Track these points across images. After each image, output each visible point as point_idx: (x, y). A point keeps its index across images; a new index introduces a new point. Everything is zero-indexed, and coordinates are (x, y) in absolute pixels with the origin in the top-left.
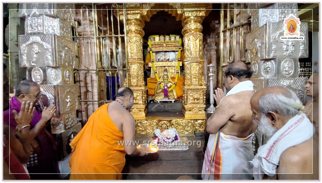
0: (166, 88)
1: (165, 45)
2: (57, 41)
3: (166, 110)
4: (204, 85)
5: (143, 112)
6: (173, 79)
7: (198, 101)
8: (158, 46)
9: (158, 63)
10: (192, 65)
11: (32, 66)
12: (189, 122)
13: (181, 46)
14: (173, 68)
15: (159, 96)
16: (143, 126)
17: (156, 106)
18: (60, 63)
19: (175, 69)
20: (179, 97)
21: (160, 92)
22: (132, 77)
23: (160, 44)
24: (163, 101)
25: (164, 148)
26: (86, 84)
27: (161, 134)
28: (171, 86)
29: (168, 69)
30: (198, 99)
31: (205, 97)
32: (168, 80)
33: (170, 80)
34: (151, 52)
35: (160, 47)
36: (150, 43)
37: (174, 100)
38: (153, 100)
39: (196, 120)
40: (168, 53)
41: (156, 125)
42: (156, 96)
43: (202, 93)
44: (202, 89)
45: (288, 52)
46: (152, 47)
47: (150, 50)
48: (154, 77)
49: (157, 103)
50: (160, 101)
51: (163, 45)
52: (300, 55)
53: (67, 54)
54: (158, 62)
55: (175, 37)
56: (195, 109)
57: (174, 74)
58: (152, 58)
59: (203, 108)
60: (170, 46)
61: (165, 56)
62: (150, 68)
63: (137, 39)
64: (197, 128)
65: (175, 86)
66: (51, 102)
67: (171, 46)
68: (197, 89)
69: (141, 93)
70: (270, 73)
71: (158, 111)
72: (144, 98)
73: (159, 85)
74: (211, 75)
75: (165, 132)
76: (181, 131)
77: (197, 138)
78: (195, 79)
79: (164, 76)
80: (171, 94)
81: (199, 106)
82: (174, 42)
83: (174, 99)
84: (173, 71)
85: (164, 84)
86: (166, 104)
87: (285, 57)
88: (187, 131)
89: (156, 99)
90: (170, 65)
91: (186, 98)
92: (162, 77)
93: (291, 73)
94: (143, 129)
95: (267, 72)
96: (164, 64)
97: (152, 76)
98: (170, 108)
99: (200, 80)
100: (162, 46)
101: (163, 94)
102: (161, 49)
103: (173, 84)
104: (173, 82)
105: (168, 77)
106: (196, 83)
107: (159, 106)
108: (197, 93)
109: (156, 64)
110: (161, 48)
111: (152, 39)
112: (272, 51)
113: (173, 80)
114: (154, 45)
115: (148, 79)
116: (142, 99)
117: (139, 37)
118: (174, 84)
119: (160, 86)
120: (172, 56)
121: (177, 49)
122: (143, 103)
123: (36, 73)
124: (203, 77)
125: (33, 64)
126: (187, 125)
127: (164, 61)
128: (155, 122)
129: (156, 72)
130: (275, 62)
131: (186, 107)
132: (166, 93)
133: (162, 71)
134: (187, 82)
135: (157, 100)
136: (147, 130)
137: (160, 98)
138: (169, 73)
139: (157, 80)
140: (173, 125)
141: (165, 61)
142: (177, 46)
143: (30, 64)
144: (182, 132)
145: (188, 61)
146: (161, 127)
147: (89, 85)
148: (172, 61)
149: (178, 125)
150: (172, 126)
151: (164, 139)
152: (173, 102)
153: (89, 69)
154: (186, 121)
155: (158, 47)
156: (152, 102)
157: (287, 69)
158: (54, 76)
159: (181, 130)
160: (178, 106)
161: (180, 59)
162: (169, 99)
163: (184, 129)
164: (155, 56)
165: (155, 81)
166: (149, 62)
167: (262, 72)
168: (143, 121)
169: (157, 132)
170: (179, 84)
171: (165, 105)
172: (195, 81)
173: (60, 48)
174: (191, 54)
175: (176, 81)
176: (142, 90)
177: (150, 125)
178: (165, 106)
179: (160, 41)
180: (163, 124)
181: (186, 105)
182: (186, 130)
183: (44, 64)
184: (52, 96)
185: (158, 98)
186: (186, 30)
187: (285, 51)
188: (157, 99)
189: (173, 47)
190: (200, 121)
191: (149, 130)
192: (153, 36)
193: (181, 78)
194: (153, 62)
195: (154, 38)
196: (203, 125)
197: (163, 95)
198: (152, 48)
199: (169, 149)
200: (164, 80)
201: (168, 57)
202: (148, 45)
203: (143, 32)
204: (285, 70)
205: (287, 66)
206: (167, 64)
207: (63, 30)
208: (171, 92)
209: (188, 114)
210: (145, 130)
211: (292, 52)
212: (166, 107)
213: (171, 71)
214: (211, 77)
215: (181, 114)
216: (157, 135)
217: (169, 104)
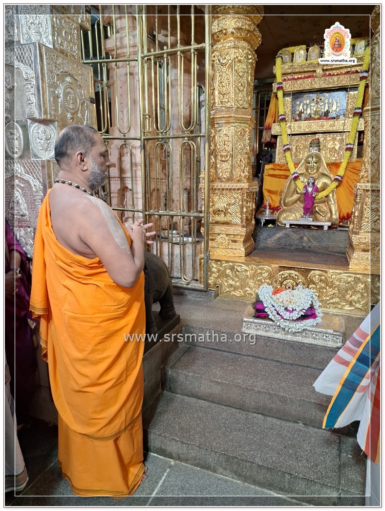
0: (310, 189)
1: (319, 71)
2: (47, 59)
3: (304, 247)
5: (242, 245)
6: (334, 168)
8: (299, 76)
9: (298, 123)
12: (358, 280)
13: (366, 72)
14: (338, 138)
15: (290, 211)
16: (237, 276)
17: (279, 234)
18: (53, 113)
19: (342, 141)
20: (345, 215)
21: (296, 202)
22: (222, 156)
23: (306, 69)
24: (299, 223)
25: (276, 332)
26: (122, 171)
27: (273, 296)
28: (325, 187)
29: (321, 140)
32: (318, 170)
33: (324, 169)
34: (280, 94)
35: (305, 78)
36: (278, 69)
37: (329, 224)
38: (273, 222)
40: (327, 95)
41: (270, 279)
42: (284, 211)
46: (285, 80)
47: (278, 89)
48: (283, 161)
49: (284, 227)
50: (291, 225)
51: (315, 71)
53: (69, 93)
54: (296, 120)
55: (353, 46)
57: (338, 154)
58: (281, 111)
60: (334, 75)
61: (317, 103)
63: (238, 55)
65: (337, 187)
66: (38, 197)
67: (337, 75)
69: (240, 197)
71: (282, 248)
72: (245, 210)
73: (293, 182)
75: (284, 295)
76: (334, 300)
79: (310, 159)
80: (324, 207)
83: (329, 221)
84: (337, 146)
85: (306, 180)
86: (307, 232)
88: (351, 304)
89: (281, 219)
90: (331, 129)
92: (303, 161)
94: (238, 284)
96: (315, 126)
97: (277, 160)
98: (315, 244)
100: (313, 76)
101: (300, 206)
102: (307, 84)
103: (332, 182)
104: (332, 176)
105: (319, 160)
107: (287, 236)
109: (290, 127)
110: (309, 80)
111: (287, 58)
113: (334, 170)
114: (290, 74)
115: (267, 167)
116: (242, 213)
117: (244, 48)
118: (336, 180)
119: (296, 186)
120: (338, 102)
121: (354, 79)
127: (313, 119)
128: (267, 271)
129: (289, 149)
131: (355, 239)
132: (309, 204)
133: (305, 147)
135: (284, 222)
136: (247, 289)
137: (293, 216)
138: (323, 152)
139: (289, 170)
140: (314, 283)
141: (317, 117)
142: (357, 71)
144: (337, 303)
146: (281, 283)
148: (337, 118)
149: (327, 284)
150: (310, 286)
151: (278, 309)
152: (326, 228)
153: (126, 137)
154: (350, 277)
155: (301, 78)
156: (270, 225)
158: (42, 142)
159: (332, 298)
160: (338, 240)
161: (359, 111)
162: (316, 219)
163: (343, 297)
164: (289, 105)
165: (283, 173)
166: (274, 122)
168: (239, 266)
169: (265, 293)
170: (350, 182)
171: (301, 235)
173: (53, 78)
175: (341, 172)
176: (242, 189)
177: (253, 276)
178: (302, 238)
179: (308, 62)
180: (286, 279)
181: (357, 233)
182: (346, 301)
183: (24, 113)
184: (38, 183)
185: (288, 216)
188: (285, 219)
189: (342, 77)
191: (251, 289)
192: (291, 49)
194: (284, 120)
195: (293, 54)
197: (302, 209)
198: (284, 83)
199: (289, 337)
200: (307, 170)
201: (327, 105)
202: (274, 76)
203: (258, 33)
206: (322, 126)
207: (59, 34)
208: (324, 202)
209: (358, 260)
210: (242, 287)
212: (305, 238)
213: (330, 145)
215: (341, 259)
216: (261, 298)
217: (315, 233)
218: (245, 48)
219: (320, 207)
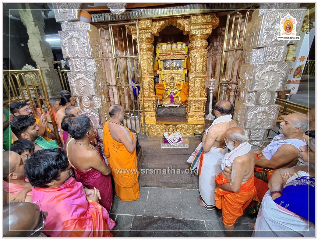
0: (172, 94)
1: (172, 53)
3: (172, 114)
4: (205, 97)
5: (154, 118)
6: (178, 86)
7: (199, 110)
8: (165, 54)
9: (166, 71)
10: (196, 80)
11: (81, 95)
12: (190, 126)
13: (187, 55)
14: (179, 76)
15: (166, 101)
16: (154, 129)
17: (164, 110)
18: (99, 93)
19: (180, 76)
21: (167, 98)
22: (145, 90)
23: (167, 52)
24: (170, 106)
25: (171, 146)
27: (169, 136)
28: (176, 93)
30: (198, 108)
31: (205, 107)
32: (174, 87)
33: (176, 87)
34: (159, 61)
35: (167, 55)
36: (158, 51)
37: (179, 105)
38: (161, 105)
39: (197, 125)
40: (174, 61)
41: (165, 128)
42: (164, 101)
43: (203, 103)
44: (203, 100)
45: (268, 87)
46: (160, 55)
47: (158, 59)
48: (162, 84)
51: (170, 53)
52: (277, 89)
53: (102, 84)
54: (165, 69)
55: (182, 45)
56: (196, 116)
57: (180, 81)
58: (160, 67)
59: (203, 115)
60: (176, 55)
61: (171, 64)
62: (158, 75)
63: (148, 56)
64: (196, 131)
67: (178, 55)
68: (199, 100)
69: (153, 103)
70: (252, 101)
71: (165, 115)
72: (155, 107)
73: (166, 92)
74: (212, 89)
75: (172, 136)
77: (196, 138)
78: (197, 92)
79: (171, 84)
81: (199, 113)
82: (181, 50)
84: (179, 79)
85: (170, 91)
86: (172, 109)
87: (264, 91)
88: (189, 133)
89: (163, 104)
90: (177, 73)
91: (189, 107)
92: (169, 84)
93: (267, 102)
94: (155, 131)
95: (249, 100)
96: (171, 71)
97: (159, 83)
98: (175, 112)
99: (201, 92)
100: (169, 55)
101: (169, 100)
102: (168, 57)
103: (179, 91)
104: (178, 89)
105: (174, 84)
106: (199, 95)
107: (166, 110)
108: (199, 103)
109: (163, 72)
110: (168, 56)
111: (160, 47)
112: (255, 86)
114: (162, 53)
116: (154, 107)
118: (180, 90)
120: (178, 63)
121: (183, 57)
122: (154, 110)
123: (85, 100)
124: (204, 90)
125: (82, 94)
126: (189, 129)
127: (170, 69)
128: (164, 126)
129: (164, 80)
130: (256, 94)
131: (189, 114)
132: (172, 99)
133: (169, 78)
134: (191, 94)
135: (165, 105)
136: (158, 132)
137: (167, 103)
138: (175, 80)
139: (164, 87)
140: (178, 128)
141: (172, 68)
142: (184, 54)
143: (80, 94)
144: (185, 133)
145: (193, 76)
146: (169, 129)
147: (111, 96)
148: (178, 69)
149: (182, 128)
151: (171, 140)
152: (178, 107)
153: (110, 85)
154: (188, 125)
155: (166, 55)
156: (160, 106)
157: (264, 99)
158: (97, 102)
160: (182, 111)
161: (185, 68)
162: (175, 104)
164: (162, 64)
165: (162, 88)
166: (157, 70)
167: (246, 99)
168: (155, 125)
169: (166, 135)
170: (184, 91)
172: (197, 93)
174: (195, 70)
175: (181, 87)
176: (153, 100)
177: (160, 128)
178: (171, 111)
179: (167, 50)
180: (170, 128)
181: (189, 113)
182: (187, 132)
183: (90, 94)
184: (97, 115)
185: (165, 103)
186: (192, 47)
187: (265, 86)
188: (164, 103)
190: (200, 126)
192: (161, 44)
193: (186, 85)
194: (161, 70)
195: (162, 46)
196: (201, 128)
197: (170, 100)
199: (175, 147)
200: (170, 87)
201: (175, 64)
202: (156, 54)
203: (153, 47)
204: (262, 100)
205: (265, 97)
206: (174, 72)
207: (98, 66)
208: (176, 98)
209: (190, 120)
210: (156, 131)
211: (271, 87)
212: (172, 111)
213: (177, 78)
214: (212, 90)
215: (184, 118)
216: (166, 137)
217: (175, 109)
218: (150, 54)
219: (175, 100)
